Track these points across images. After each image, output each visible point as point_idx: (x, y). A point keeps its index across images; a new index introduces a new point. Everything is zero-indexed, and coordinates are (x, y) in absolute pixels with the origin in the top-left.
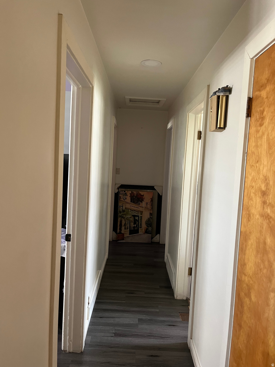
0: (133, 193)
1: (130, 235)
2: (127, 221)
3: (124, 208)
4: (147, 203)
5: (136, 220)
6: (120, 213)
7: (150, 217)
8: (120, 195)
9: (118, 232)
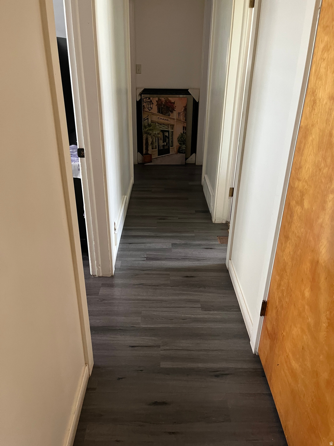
0: (161, 100)
1: (158, 155)
2: (155, 138)
3: (150, 121)
4: (179, 113)
5: (166, 137)
6: (145, 127)
7: (184, 132)
8: (143, 104)
9: (144, 153)
